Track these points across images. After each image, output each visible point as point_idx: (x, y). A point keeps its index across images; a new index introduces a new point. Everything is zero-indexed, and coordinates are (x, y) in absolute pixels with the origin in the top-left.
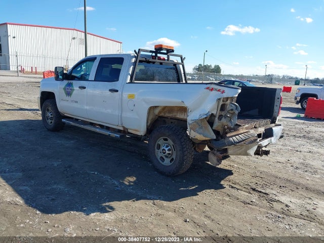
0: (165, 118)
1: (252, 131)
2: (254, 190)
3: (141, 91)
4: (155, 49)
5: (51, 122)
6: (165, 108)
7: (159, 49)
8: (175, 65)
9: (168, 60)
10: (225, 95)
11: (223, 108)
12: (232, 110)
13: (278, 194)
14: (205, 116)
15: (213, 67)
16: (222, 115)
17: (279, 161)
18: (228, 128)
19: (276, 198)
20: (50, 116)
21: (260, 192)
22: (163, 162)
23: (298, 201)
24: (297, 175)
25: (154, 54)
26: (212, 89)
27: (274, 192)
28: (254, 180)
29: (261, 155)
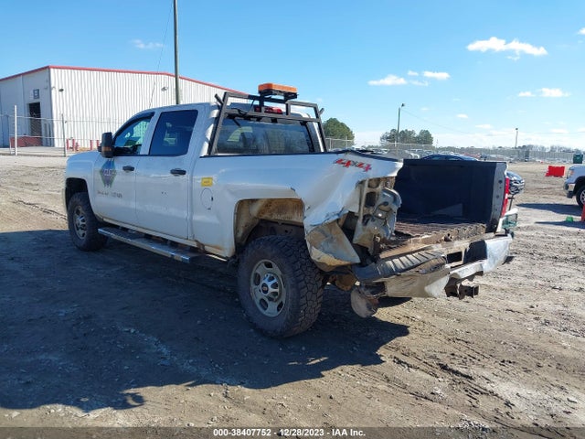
0: (272, 222)
1: (437, 248)
2: (444, 368)
3: (224, 170)
4: (260, 92)
5: (84, 235)
6: (270, 202)
7: (266, 92)
8: (304, 123)
9: (287, 113)
10: (372, 174)
11: (370, 200)
12: (386, 204)
13: (494, 379)
14: (337, 217)
15: (417, 133)
16: (369, 215)
17: (511, 308)
18: (383, 241)
19: (489, 387)
20: (81, 223)
21: (457, 373)
22: (265, 309)
23: (535, 394)
24: (544, 338)
25: (257, 103)
26: (348, 164)
27: (486, 373)
28: (450, 348)
29: (461, 296)
